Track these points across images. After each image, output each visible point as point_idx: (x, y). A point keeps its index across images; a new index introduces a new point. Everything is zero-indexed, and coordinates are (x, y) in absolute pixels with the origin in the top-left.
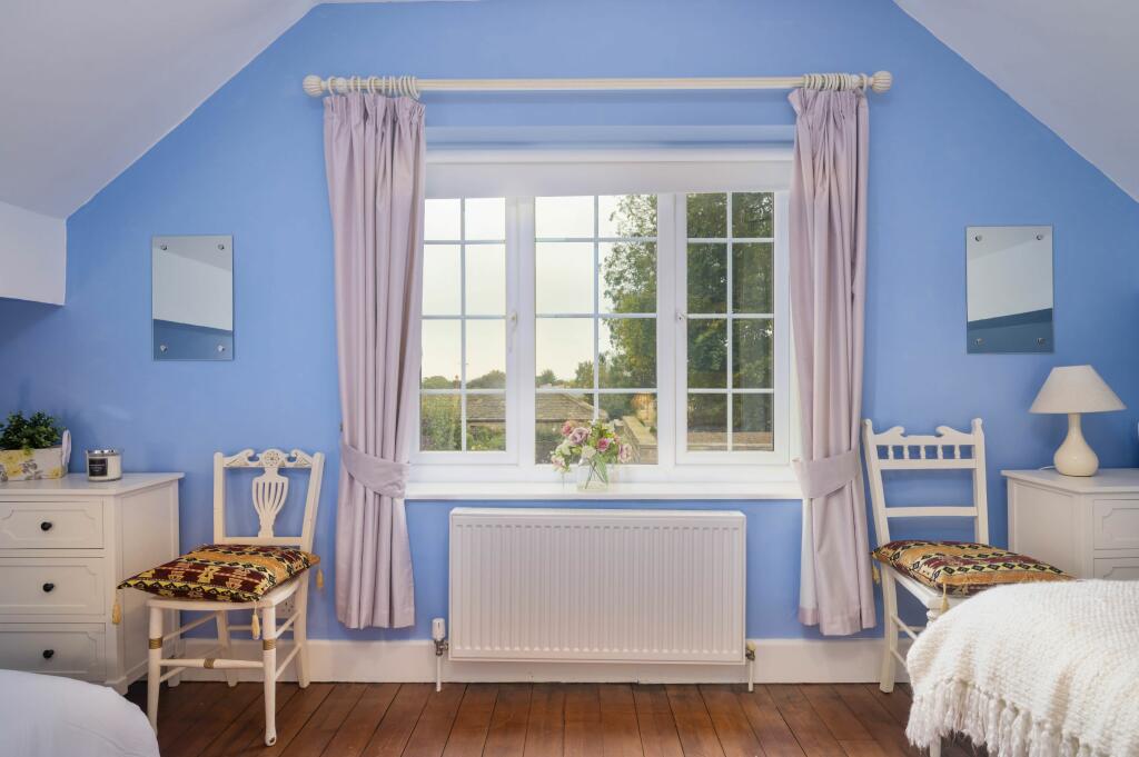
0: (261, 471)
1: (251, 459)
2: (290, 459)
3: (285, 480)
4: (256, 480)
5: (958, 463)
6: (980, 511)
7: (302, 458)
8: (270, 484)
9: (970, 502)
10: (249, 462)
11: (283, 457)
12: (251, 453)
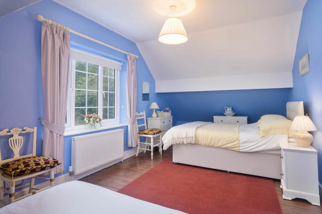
0: (12, 136)
1: (8, 132)
2: (23, 130)
3: (22, 137)
4: (10, 139)
5: (141, 118)
6: (145, 124)
7: (28, 130)
8: (16, 140)
9: (144, 123)
10: (8, 133)
11: (20, 130)
12: (8, 130)
